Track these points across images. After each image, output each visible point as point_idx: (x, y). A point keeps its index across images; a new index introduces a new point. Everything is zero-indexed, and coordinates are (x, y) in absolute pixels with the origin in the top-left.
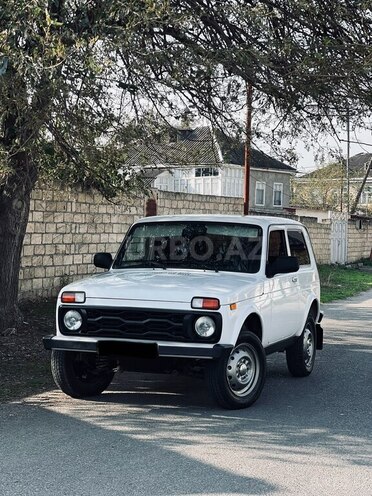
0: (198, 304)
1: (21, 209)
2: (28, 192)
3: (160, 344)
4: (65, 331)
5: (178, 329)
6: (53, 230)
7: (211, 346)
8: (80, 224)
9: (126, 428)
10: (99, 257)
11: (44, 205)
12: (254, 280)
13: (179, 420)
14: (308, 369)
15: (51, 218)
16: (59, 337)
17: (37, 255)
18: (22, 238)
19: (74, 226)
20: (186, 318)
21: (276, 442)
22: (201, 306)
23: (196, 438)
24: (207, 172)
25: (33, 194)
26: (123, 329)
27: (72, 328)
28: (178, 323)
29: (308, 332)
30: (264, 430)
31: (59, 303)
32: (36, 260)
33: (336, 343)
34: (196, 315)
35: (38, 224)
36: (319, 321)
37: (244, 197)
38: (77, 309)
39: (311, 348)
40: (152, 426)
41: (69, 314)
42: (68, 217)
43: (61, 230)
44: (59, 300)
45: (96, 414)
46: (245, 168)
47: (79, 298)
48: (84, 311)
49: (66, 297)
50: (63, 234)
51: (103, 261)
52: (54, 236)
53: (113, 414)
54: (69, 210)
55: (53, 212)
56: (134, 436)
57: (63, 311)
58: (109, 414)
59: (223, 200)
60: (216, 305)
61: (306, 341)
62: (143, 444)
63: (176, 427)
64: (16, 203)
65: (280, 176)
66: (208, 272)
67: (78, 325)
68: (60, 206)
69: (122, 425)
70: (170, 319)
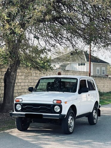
0: (55, 102)
1: (14, 75)
2: (16, 70)
3: (43, 114)
4: (17, 111)
5: (49, 110)
6: (28, 81)
7: (58, 115)
8: (36, 80)
9: (31, 140)
10: (30, 88)
11: (25, 74)
12: (74, 95)
13: (48, 137)
14: (95, 122)
15: (27, 78)
16: (15, 112)
17: (23, 89)
18: (14, 84)
19: (34, 80)
20: (52, 106)
21: (75, 144)
22: (56, 102)
23: (50, 143)
24: (82, 64)
25: (18, 71)
26: (33, 110)
27: (18, 110)
28: (49, 108)
29: (95, 111)
30: (73, 140)
31: (15, 102)
32: (22, 90)
33: (109, 115)
34: (54, 105)
35: (23, 80)
36: (99, 107)
37: (89, 71)
38: (20, 104)
39: (96, 116)
40: (39, 139)
41: (18, 105)
42: (32, 78)
43: (30, 81)
44: (15, 101)
45: (24, 135)
46: (89, 62)
47: (21, 100)
48: (22, 104)
49: (17, 100)
50: (31, 83)
51: (31, 90)
52: (28, 83)
53: (29, 136)
54: (33, 75)
55: (28, 76)
56: (32, 142)
57: (16, 104)
58: (28, 136)
59: (83, 73)
60: (60, 102)
61: (94, 114)
62: (33, 144)
63: (46, 140)
64: (12, 73)
65: (104, 65)
66: (61, 93)
67: (20, 109)
68: (30, 74)
69: (30, 139)
70: (46, 106)
